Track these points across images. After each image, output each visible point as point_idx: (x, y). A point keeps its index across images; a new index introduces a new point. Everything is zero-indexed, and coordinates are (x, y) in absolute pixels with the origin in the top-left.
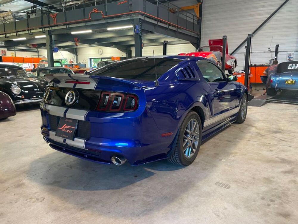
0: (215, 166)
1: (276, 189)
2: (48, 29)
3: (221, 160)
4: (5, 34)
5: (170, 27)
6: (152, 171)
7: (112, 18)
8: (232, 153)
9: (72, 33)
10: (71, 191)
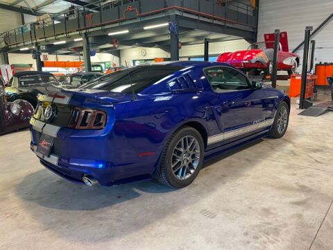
0: (213, 190)
1: (269, 224)
2: (84, 31)
3: (224, 183)
4: (45, 38)
5: (215, 22)
6: (140, 192)
7: (147, 15)
8: (243, 176)
9: (110, 34)
10: (47, 208)
